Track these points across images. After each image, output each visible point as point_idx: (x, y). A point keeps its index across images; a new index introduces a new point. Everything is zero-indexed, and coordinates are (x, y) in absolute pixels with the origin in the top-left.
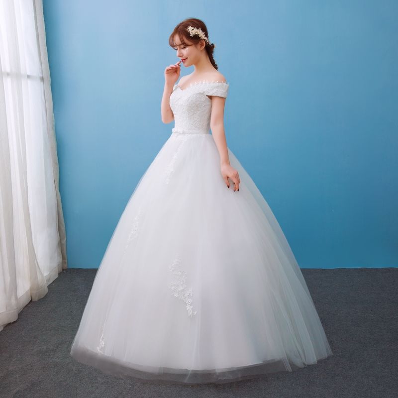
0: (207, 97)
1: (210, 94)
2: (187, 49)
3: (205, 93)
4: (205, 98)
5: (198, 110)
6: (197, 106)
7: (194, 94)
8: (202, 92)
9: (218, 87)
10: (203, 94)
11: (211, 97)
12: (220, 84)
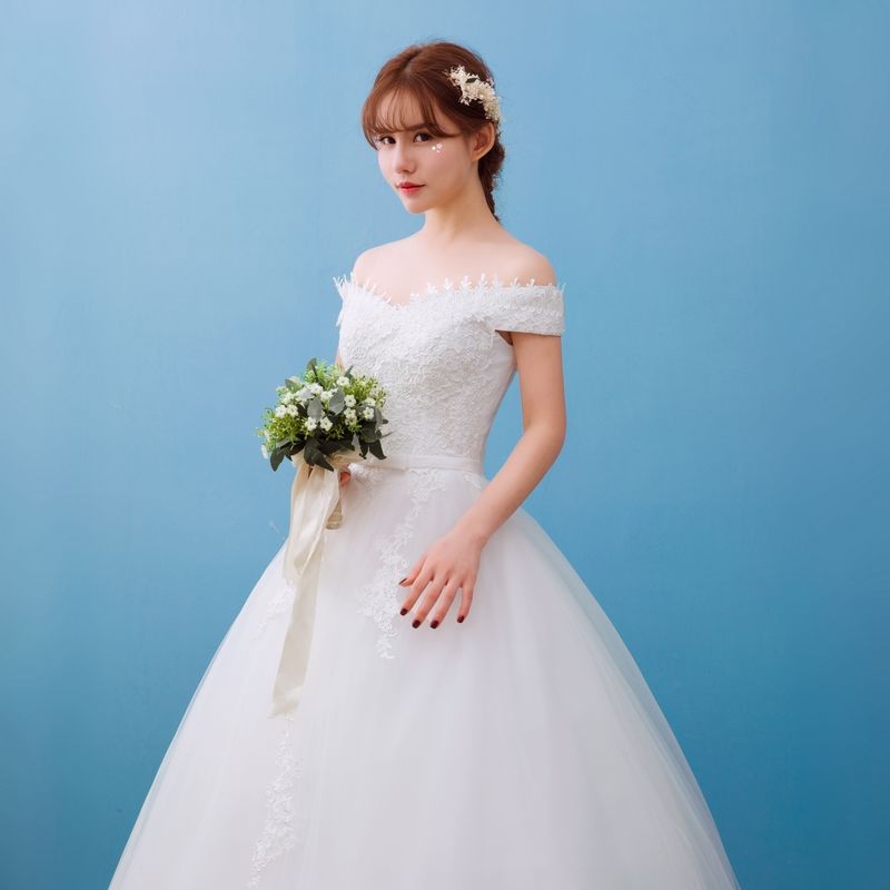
0: (499, 337)
1: (505, 328)
2: (437, 147)
3: (490, 323)
4: (490, 341)
5: (468, 384)
6: (466, 369)
7: (454, 327)
8: (480, 318)
9: (534, 301)
10: (483, 325)
11: (509, 337)
12: (542, 291)
